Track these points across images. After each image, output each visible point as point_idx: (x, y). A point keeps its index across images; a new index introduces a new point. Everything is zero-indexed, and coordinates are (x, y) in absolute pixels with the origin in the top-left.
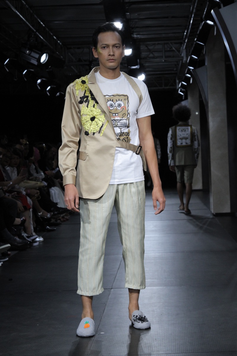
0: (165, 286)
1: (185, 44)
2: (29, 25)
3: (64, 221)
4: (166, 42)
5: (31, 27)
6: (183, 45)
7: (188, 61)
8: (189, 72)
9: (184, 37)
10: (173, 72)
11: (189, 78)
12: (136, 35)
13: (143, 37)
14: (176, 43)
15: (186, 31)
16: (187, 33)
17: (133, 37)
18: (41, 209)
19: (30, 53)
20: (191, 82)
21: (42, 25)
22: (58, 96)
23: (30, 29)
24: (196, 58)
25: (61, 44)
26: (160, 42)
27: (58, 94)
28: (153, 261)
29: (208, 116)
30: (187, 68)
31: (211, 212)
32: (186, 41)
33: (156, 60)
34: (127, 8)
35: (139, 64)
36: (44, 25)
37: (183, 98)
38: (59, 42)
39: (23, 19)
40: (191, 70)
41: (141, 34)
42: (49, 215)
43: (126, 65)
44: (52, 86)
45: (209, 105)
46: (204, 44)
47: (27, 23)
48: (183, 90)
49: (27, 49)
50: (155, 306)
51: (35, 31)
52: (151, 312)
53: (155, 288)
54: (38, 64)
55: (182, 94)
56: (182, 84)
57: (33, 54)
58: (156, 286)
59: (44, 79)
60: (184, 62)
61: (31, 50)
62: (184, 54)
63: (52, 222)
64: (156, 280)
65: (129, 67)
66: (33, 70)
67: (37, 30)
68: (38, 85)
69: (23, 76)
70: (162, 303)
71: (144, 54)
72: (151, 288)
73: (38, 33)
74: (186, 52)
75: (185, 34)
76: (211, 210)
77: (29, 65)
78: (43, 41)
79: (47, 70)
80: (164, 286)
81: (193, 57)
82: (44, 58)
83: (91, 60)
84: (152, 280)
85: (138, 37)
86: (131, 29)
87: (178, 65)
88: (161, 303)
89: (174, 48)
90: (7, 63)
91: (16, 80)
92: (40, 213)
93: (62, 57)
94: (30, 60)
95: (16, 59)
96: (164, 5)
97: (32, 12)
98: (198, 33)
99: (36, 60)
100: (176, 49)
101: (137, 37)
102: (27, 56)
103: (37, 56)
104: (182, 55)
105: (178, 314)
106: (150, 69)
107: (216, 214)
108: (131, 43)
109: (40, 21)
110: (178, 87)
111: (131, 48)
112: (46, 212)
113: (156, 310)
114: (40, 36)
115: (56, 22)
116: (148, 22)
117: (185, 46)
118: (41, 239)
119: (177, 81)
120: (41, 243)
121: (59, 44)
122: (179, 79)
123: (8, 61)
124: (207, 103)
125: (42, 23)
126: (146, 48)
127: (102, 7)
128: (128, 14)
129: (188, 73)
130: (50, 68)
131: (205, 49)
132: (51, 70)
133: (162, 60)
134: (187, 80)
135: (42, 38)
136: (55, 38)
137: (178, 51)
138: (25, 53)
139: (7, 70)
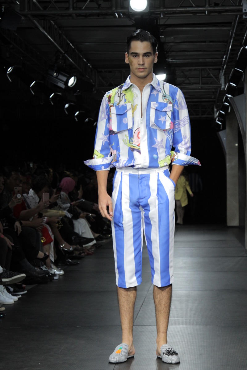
0: (190, 325)
1: (224, 70)
2: (58, 46)
3: (88, 255)
4: (203, 68)
5: (59, 48)
6: (221, 71)
7: (226, 89)
9: (223, 63)
10: (211, 100)
11: (228, 107)
12: (171, 59)
13: (178, 61)
14: (213, 69)
15: (225, 57)
16: (226, 59)
17: (168, 62)
18: (63, 241)
19: (57, 75)
20: (229, 111)
21: (71, 47)
22: (87, 122)
23: (58, 50)
24: (234, 85)
25: (91, 67)
26: (196, 68)
27: (87, 120)
28: (179, 299)
30: (225, 96)
31: (246, 250)
32: (225, 67)
33: (192, 86)
34: (162, 30)
36: (73, 47)
37: (221, 128)
38: (89, 64)
39: (51, 39)
40: (229, 98)
41: (177, 58)
42: (71, 249)
44: (81, 111)
46: (242, 71)
47: (56, 44)
48: (220, 119)
49: (54, 71)
51: (63, 52)
53: (179, 326)
54: (65, 87)
55: (220, 123)
56: (220, 113)
57: (61, 77)
59: (72, 104)
60: (222, 89)
61: (58, 72)
63: (74, 255)
64: (181, 318)
66: (60, 94)
67: (66, 52)
68: (65, 110)
69: (50, 100)
70: (185, 343)
71: (179, 80)
72: (175, 326)
73: (67, 54)
74: (225, 79)
75: (224, 59)
76: (246, 247)
77: (56, 89)
78: (73, 63)
79: (75, 94)
80: (188, 325)
81: (231, 84)
82: (72, 81)
84: (177, 318)
85: (174, 62)
86: (166, 53)
87: (216, 92)
88: (183, 343)
89: (212, 75)
90: (33, 85)
91: (42, 104)
92: (62, 245)
93: (92, 81)
95: (43, 82)
96: (201, 28)
97: (60, 32)
98: (238, 59)
99: (63, 83)
100: (214, 76)
101: (172, 62)
102: (54, 78)
103: (65, 79)
104: (221, 82)
108: (165, 68)
109: (69, 43)
110: (215, 116)
111: (165, 74)
112: (68, 245)
114: (69, 58)
115: (87, 44)
116: (185, 46)
117: (223, 73)
118: (62, 272)
119: (215, 110)
120: (61, 277)
121: (89, 67)
122: (217, 108)
124: (245, 134)
125: (71, 44)
126: (182, 74)
128: (163, 37)
129: (225, 101)
130: (79, 92)
131: (243, 76)
132: (79, 94)
133: (199, 87)
134: (225, 108)
135: (71, 61)
136: (85, 60)
137: (216, 77)
138: (52, 76)
139: (33, 93)
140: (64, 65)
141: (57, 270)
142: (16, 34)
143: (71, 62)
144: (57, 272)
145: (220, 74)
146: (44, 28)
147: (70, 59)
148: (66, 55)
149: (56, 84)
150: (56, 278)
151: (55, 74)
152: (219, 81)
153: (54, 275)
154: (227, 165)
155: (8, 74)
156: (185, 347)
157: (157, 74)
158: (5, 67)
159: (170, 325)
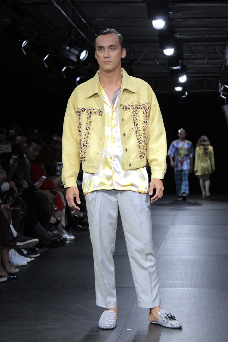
0: (196, 288)
2: (70, 21)
4: (210, 43)
5: (72, 23)
6: (227, 47)
10: (216, 75)
12: (179, 35)
13: (185, 37)
14: (219, 45)
17: (176, 37)
19: (70, 49)
21: (83, 22)
23: (71, 24)
26: (203, 43)
28: (185, 263)
33: (198, 61)
34: (171, 6)
35: (180, 65)
36: (85, 22)
37: (226, 102)
39: (65, 14)
41: (184, 34)
43: (167, 66)
47: (69, 19)
48: (225, 93)
49: (67, 45)
50: (185, 307)
51: (76, 27)
52: (180, 312)
53: (185, 289)
54: (77, 61)
55: (224, 97)
56: (225, 87)
57: (73, 50)
58: (186, 288)
59: (83, 77)
61: (71, 46)
62: (227, 57)
64: (187, 282)
65: (170, 67)
66: (72, 67)
67: (78, 27)
68: (77, 83)
69: (63, 73)
70: (192, 304)
71: (186, 55)
72: (181, 289)
73: (80, 29)
77: (68, 62)
79: (87, 67)
80: (194, 288)
82: (83, 55)
83: (132, 59)
84: (183, 282)
85: (181, 37)
86: (174, 28)
87: (221, 67)
88: (190, 304)
89: (218, 51)
90: (46, 59)
91: (55, 77)
92: (73, 211)
94: (70, 56)
95: (55, 56)
96: (209, 5)
97: (73, 7)
99: (76, 56)
100: (220, 51)
101: (179, 37)
102: (67, 52)
103: (77, 52)
105: (207, 315)
106: (193, 71)
108: (173, 42)
109: (81, 17)
110: (220, 91)
111: (172, 48)
113: (185, 311)
114: (81, 33)
115: (98, 19)
116: (192, 22)
118: (73, 237)
119: (220, 85)
120: (72, 242)
122: (221, 83)
123: (48, 57)
125: (83, 20)
126: (189, 49)
127: (144, 5)
128: (172, 12)
130: (90, 65)
132: (90, 67)
133: (205, 62)
137: (222, 53)
138: (65, 49)
139: (47, 66)
140: (77, 39)
142: (31, 9)
143: (83, 37)
144: (68, 237)
145: (226, 50)
146: (58, 3)
147: (82, 34)
148: (78, 29)
149: (68, 57)
151: (68, 48)
152: (225, 57)
153: (66, 239)
155: (23, 47)
156: (192, 309)
157: (165, 49)
158: (20, 41)
159: (177, 288)
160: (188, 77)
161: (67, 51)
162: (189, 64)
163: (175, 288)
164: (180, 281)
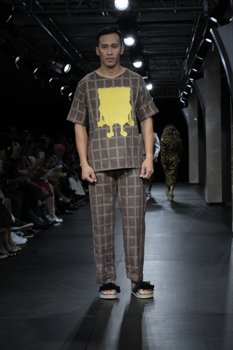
0: (165, 260)
1: (187, 59)
2: (56, 40)
3: (81, 206)
4: (171, 57)
5: (57, 41)
6: (185, 60)
7: (189, 74)
8: (190, 83)
9: (186, 53)
10: (176, 83)
11: (190, 88)
12: (146, 51)
13: (151, 52)
14: (179, 58)
15: (188, 49)
16: (189, 50)
17: (143, 53)
18: (62, 195)
19: (55, 63)
20: (191, 91)
21: (66, 40)
23: (56, 43)
24: (196, 71)
25: (82, 57)
26: (166, 57)
29: (205, 120)
30: (188, 80)
31: (206, 201)
32: (188, 56)
33: (162, 72)
34: (139, 27)
35: (147, 75)
36: (68, 41)
37: (184, 106)
38: (80, 55)
39: (51, 34)
40: (192, 82)
41: (150, 50)
42: (68, 201)
44: (73, 93)
45: (206, 111)
47: (54, 38)
48: (184, 98)
49: (53, 60)
50: (157, 277)
51: (60, 45)
52: (153, 281)
53: (156, 262)
54: (62, 73)
55: (183, 102)
56: (184, 93)
57: (58, 64)
59: (67, 87)
60: (185, 74)
61: (56, 61)
62: (185, 68)
63: (70, 206)
64: (158, 256)
66: (57, 79)
67: (62, 45)
68: (61, 92)
69: (49, 83)
70: (163, 275)
71: (151, 67)
73: (63, 46)
74: (188, 66)
75: (187, 50)
76: (205, 200)
77: (54, 74)
78: (67, 54)
79: (69, 78)
81: (193, 70)
82: (67, 68)
84: (155, 256)
85: (147, 52)
86: (141, 45)
87: (181, 77)
88: (161, 275)
89: (177, 63)
90: (36, 72)
91: (43, 86)
92: (61, 198)
93: (82, 68)
94: (56, 69)
95: (44, 69)
96: (170, 25)
97: (58, 28)
98: (198, 50)
99: (60, 69)
100: (179, 63)
101: (146, 52)
103: (61, 66)
105: (176, 283)
106: (157, 80)
107: (210, 203)
108: (141, 57)
109: (65, 37)
110: (180, 96)
111: (141, 61)
112: (66, 198)
114: (64, 49)
115: (78, 38)
116: (156, 40)
117: (187, 61)
118: (61, 220)
119: (180, 91)
120: (61, 224)
121: (80, 57)
122: (180, 90)
123: (37, 70)
124: (205, 109)
125: (66, 39)
126: (154, 62)
128: (140, 32)
129: (188, 84)
130: (72, 76)
131: (204, 63)
132: (73, 78)
133: (167, 73)
134: (188, 90)
135: (66, 51)
136: (77, 51)
137: (180, 65)
138: (51, 64)
139: (36, 78)
140: (61, 55)
141: (57, 219)
142: (22, 30)
143: (66, 53)
144: (57, 220)
145: (184, 62)
146: (45, 26)
147: (65, 51)
148: (62, 47)
149: (55, 70)
150: (56, 225)
151: (54, 62)
153: (56, 222)
154: (190, 135)
155: (16, 62)
156: (163, 278)
157: (135, 62)
158: (13, 57)
159: (150, 261)
160: (153, 85)
161: (53, 65)
162: (154, 75)
163: (148, 261)
164: (151, 256)
